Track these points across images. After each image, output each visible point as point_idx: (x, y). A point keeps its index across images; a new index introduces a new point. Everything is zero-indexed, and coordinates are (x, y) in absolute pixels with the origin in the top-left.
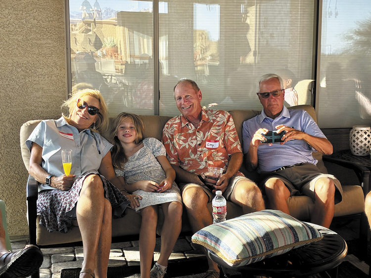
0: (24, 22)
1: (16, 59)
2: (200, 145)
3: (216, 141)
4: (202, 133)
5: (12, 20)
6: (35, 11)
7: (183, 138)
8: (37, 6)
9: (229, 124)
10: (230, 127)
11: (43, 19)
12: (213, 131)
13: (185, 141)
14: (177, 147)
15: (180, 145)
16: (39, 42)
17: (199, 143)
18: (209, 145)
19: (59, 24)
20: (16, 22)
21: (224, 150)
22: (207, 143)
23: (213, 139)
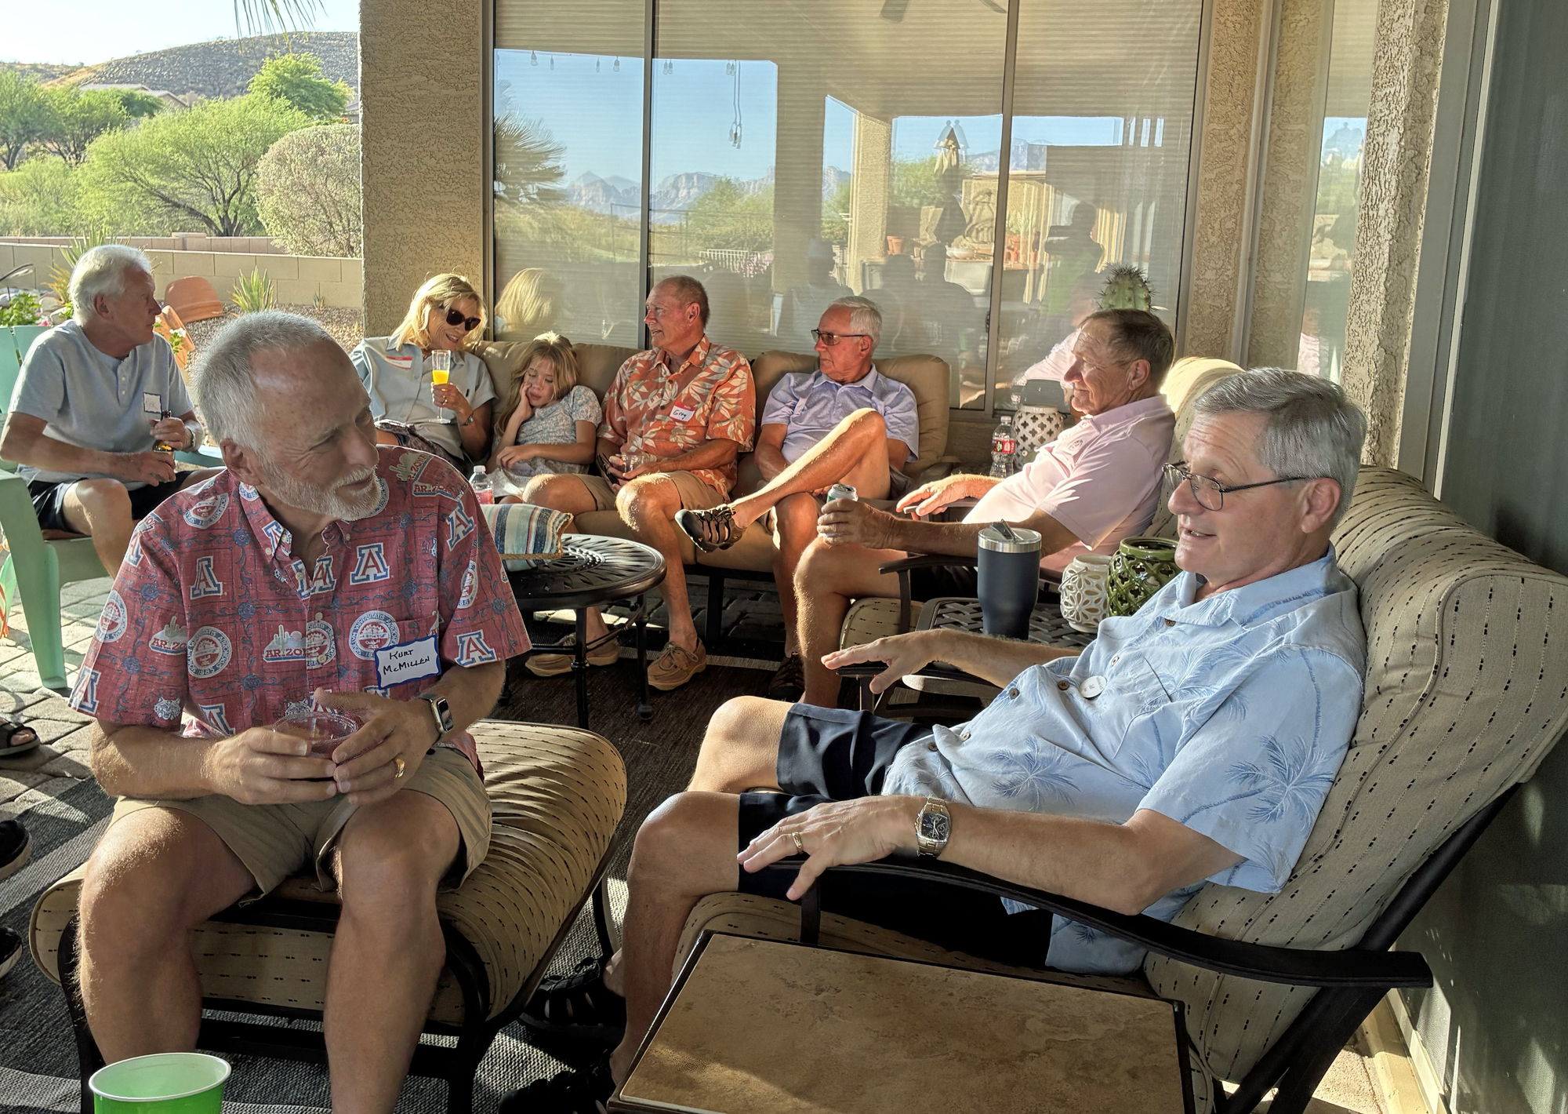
0: (416, 163)
1: (400, 229)
2: (663, 408)
3: (692, 409)
4: (676, 386)
5: (396, 158)
6: (432, 142)
7: (643, 389)
8: (437, 133)
9: (734, 382)
10: (734, 388)
11: (446, 157)
12: (695, 388)
13: (644, 396)
14: (626, 405)
15: (632, 401)
16: (437, 198)
17: (664, 403)
18: (677, 412)
19: (471, 167)
20: (403, 162)
21: (701, 431)
22: (675, 408)
23: (690, 404)
